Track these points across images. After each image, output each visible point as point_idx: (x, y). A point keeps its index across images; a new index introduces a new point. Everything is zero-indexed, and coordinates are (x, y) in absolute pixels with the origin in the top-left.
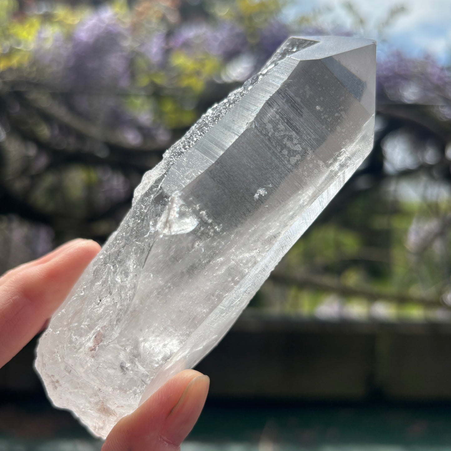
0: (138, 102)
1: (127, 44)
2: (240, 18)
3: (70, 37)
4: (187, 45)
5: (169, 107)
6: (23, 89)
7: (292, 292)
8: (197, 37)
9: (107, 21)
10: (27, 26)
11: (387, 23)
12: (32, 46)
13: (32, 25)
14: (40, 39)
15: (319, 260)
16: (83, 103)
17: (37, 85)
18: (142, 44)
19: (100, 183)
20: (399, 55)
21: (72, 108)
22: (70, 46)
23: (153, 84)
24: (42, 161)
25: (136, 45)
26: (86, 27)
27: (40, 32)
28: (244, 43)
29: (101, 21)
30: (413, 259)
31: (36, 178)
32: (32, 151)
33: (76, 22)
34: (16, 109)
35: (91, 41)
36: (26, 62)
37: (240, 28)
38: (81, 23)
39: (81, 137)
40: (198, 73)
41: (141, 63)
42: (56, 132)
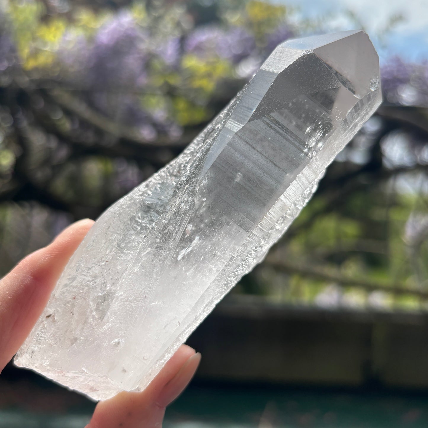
0: (153, 101)
1: (144, 46)
2: (250, 24)
3: (91, 40)
4: (199, 49)
5: (182, 105)
7: (294, 281)
9: (126, 26)
10: (53, 29)
11: (387, 31)
12: (57, 48)
13: (58, 28)
14: (65, 42)
15: (321, 250)
16: (102, 100)
17: (60, 83)
19: (116, 174)
20: (398, 61)
21: (92, 105)
23: (167, 84)
24: (63, 153)
26: (106, 31)
27: (64, 36)
28: (253, 47)
29: (121, 25)
30: (409, 251)
31: (57, 168)
32: (53, 143)
33: (98, 26)
34: (40, 104)
36: (50, 60)
37: (249, 34)
38: (103, 27)
39: (99, 132)
40: (209, 75)
41: (157, 64)
42: (77, 126)
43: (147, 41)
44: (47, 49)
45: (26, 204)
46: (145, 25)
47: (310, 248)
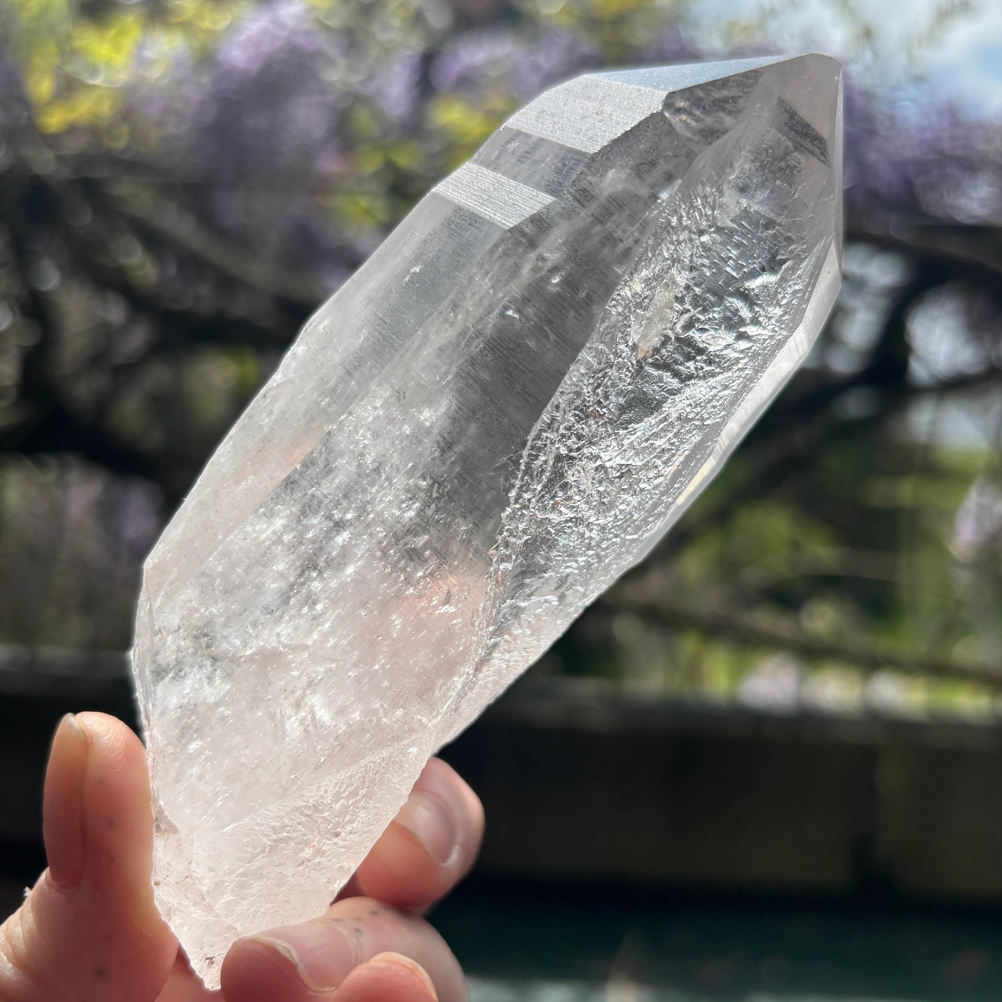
1: (337, 75)
3: (207, 59)
4: (467, 83)
6: (99, 173)
7: (689, 645)
8: (494, 63)
9: (291, 23)
10: (112, 33)
12: (122, 77)
13: (123, 32)
14: (142, 62)
15: (753, 575)
17: (133, 165)
18: (370, 78)
20: (952, 113)
21: (207, 219)
22: (206, 79)
23: (390, 166)
24: (137, 338)
25: (355, 79)
26: (243, 37)
27: (140, 47)
29: (277, 23)
30: (966, 579)
31: (126, 372)
32: (115, 312)
33: (223, 24)
34: (84, 219)
35: (254, 68)
36: (106, 108)
37: (590, 45)
38: (232, 29)
39: (227, 283)
41: (363, 120)
42: (172, 271)
43: (342, 63)
44: (98, 81)
45: (51, 460)
46: (334, 23)
47: (728, 568)
